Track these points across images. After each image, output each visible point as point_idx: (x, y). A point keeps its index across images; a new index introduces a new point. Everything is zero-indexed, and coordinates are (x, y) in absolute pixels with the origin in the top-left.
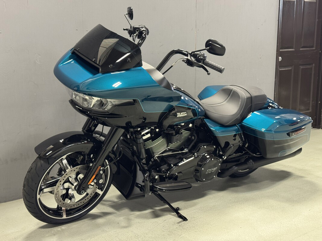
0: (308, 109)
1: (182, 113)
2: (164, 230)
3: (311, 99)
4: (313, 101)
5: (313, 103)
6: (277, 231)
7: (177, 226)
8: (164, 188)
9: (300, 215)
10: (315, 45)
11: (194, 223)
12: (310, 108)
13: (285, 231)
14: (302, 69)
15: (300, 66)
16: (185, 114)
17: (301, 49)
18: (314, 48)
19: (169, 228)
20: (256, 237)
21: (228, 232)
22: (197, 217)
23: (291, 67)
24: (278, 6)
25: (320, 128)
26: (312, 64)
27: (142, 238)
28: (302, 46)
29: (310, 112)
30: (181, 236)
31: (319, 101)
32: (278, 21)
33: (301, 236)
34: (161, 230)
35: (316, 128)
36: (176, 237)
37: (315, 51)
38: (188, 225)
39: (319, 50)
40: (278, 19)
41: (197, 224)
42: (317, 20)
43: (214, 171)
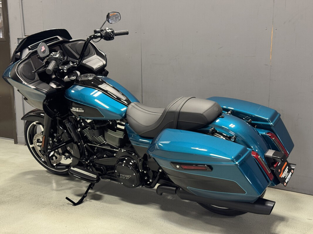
43: (128, 178)
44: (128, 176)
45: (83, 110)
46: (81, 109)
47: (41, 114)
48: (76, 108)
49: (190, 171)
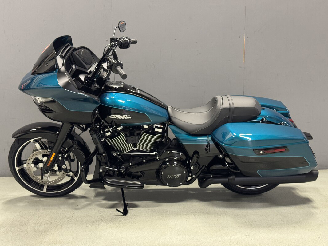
1: (124, 116)
8: (108, 182)
16: (128, 117)
43: (177, 177)
44: (178, 175)
45: (130, 117)
46: (128, 116)
47: (31, 130)
48: (122, 116)
49: (272, 154)
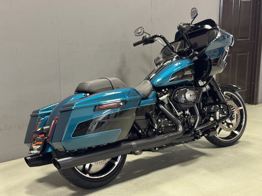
0: (244, 89)
2: (122, 188)
3: (246, 80)
4: (248, 82)
5: (248, 84)
6: (214, 188)
7: (133, 185)
9: (234, 175)
10: (249, 36)
11: (147, 182)
12: (246, 88)
13: (221, 188)
14: (238, 56)
15: (237, 54)
17: (238, 40)
18: (249, 39)
19: (126, 186)
20: (197, 193)
21: (175, 189)
22: (150, 177)
23: (230, 54)
24: (219, 5)
25: (253, 104)
26: (247, 52)
27: (103, 194)
28: (239, 37)
29: (245, 91)
30: (136, 193)
31: (253, 82)
32: (219, 17)
33: (234, 193)
34: (119, 188)
35: (250, 104)
36: (131, 193)
37: (249, 41)
38: (142, 183)
39: (253, 40)
40: (219, 15)
41: (149, 183)
42: (251, 16)
